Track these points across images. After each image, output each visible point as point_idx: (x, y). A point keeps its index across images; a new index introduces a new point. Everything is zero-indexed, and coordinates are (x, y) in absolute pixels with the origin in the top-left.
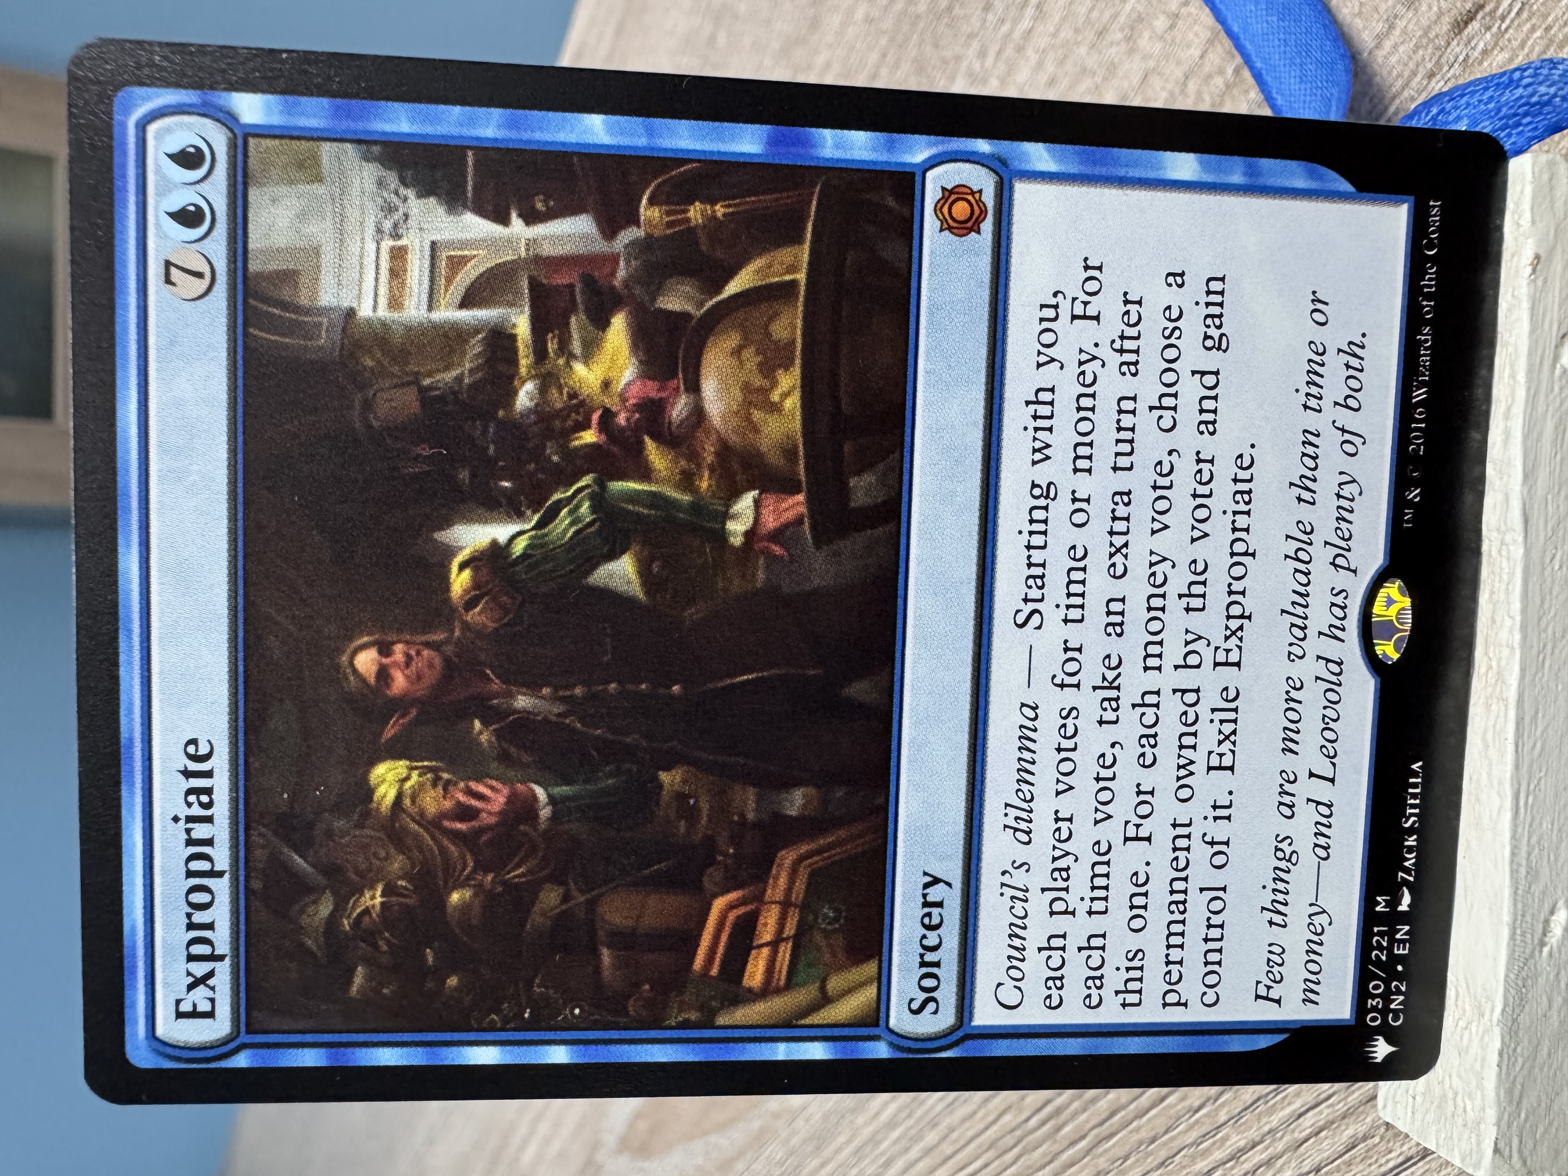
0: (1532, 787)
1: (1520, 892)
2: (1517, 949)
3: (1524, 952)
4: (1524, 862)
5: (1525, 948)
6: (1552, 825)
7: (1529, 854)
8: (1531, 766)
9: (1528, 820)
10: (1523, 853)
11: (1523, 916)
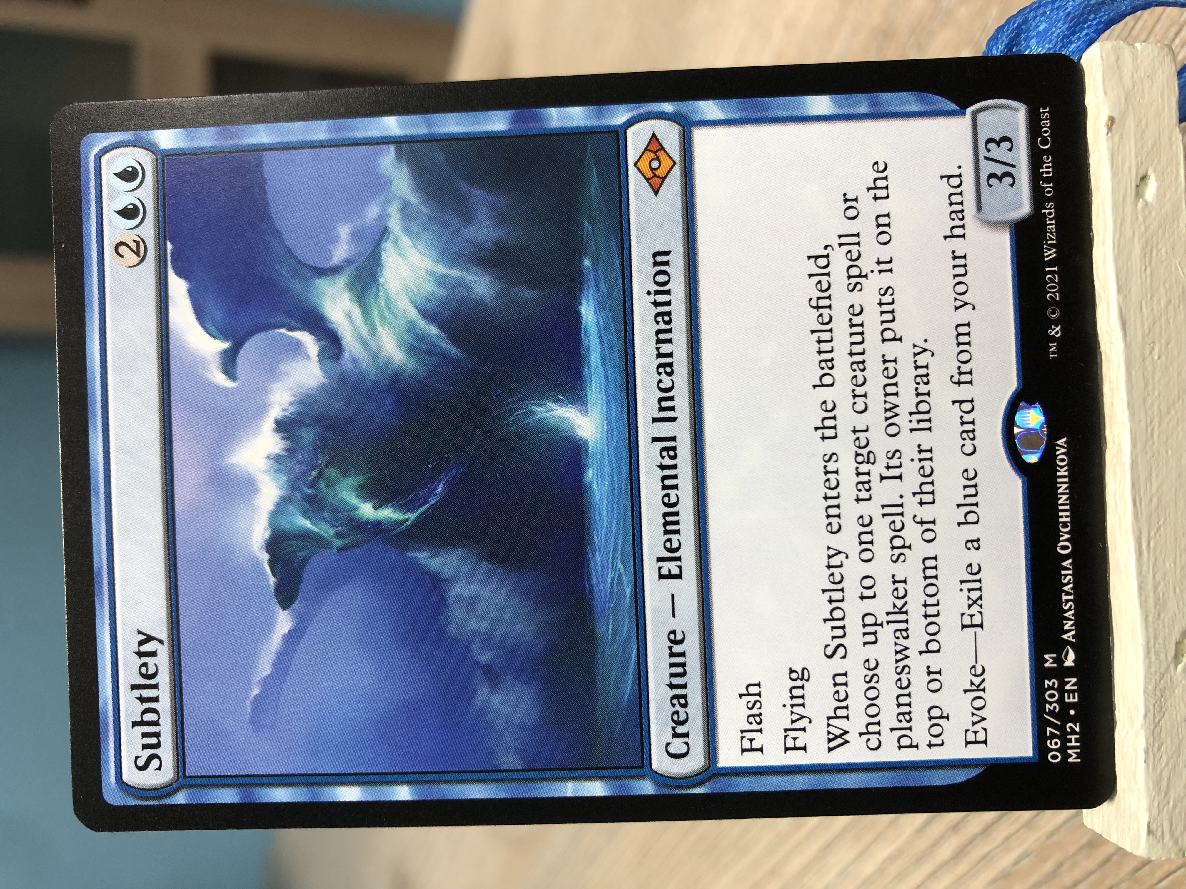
0: (1152, 533)
1: (1150, 619)
2: (1153, 666)
3: (1160, 668)
4: (1151, 594)
5: (1160, 664)
6: (1175, 565)
7: (1156, 588)
8: (1150, 516)
9: (1152, 560)
10: (1150, 587)
11: (1156, 638)
